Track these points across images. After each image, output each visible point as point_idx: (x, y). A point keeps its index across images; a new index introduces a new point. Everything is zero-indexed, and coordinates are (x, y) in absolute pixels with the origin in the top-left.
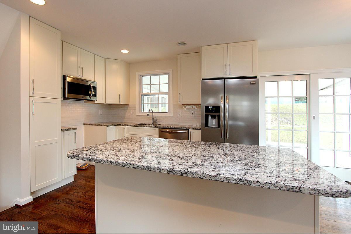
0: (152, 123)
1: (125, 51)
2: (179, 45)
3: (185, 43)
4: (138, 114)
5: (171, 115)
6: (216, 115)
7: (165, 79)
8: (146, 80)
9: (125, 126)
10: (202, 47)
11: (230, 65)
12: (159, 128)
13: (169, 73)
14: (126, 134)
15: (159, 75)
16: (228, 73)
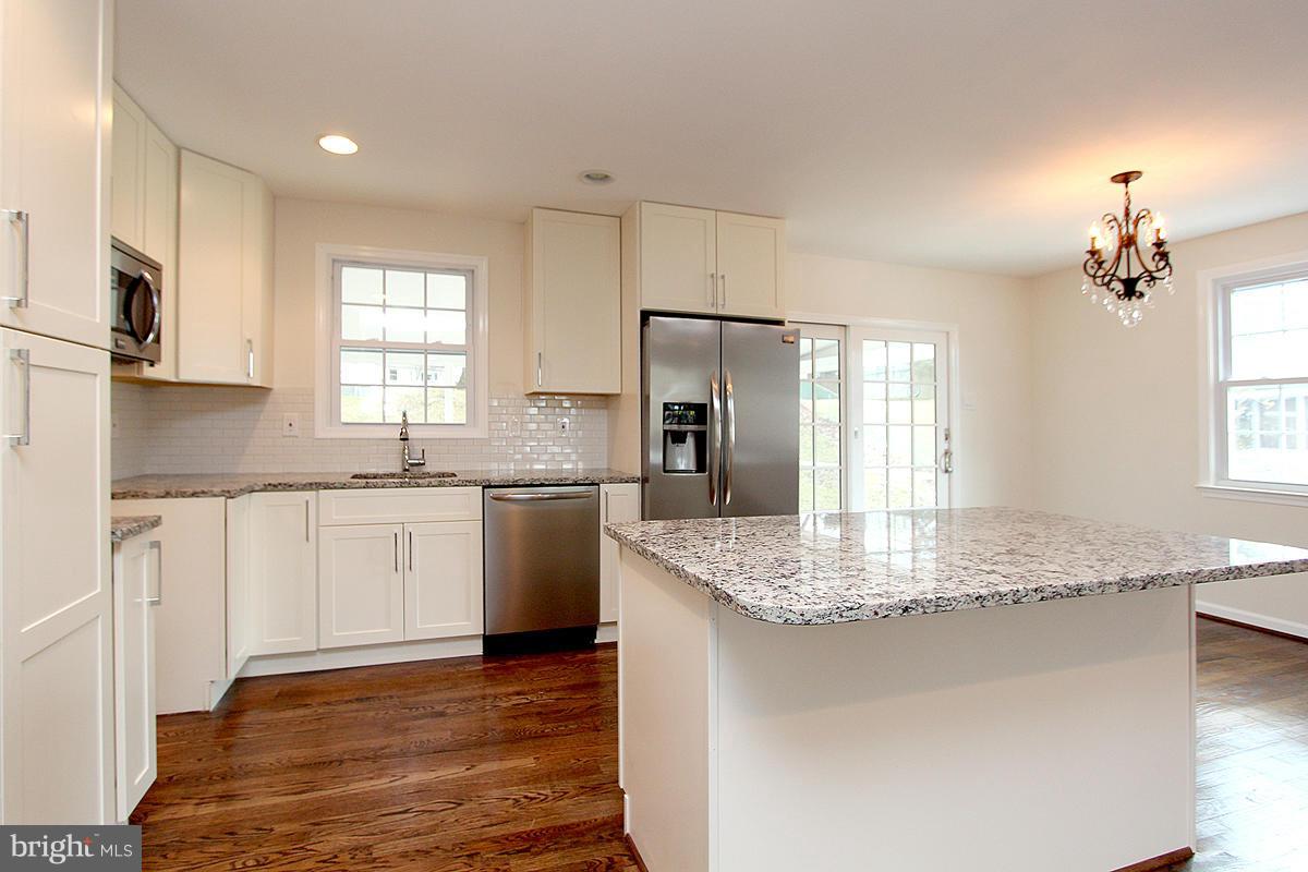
0: (406, 470)
1: (338, 144)
2: (586, 180)
3: (606, 177)
4: (323, 431)
5: (479, 433)
6: (686, 432)
7: (451, 289)
8: (356, 282)
9: (314, 487)
10: (643, 203)
11: (723, 277)
12: (484, 487)
13: (473, 271)
14: (318, 526)
15: (426, 269)
16: (720, 302)
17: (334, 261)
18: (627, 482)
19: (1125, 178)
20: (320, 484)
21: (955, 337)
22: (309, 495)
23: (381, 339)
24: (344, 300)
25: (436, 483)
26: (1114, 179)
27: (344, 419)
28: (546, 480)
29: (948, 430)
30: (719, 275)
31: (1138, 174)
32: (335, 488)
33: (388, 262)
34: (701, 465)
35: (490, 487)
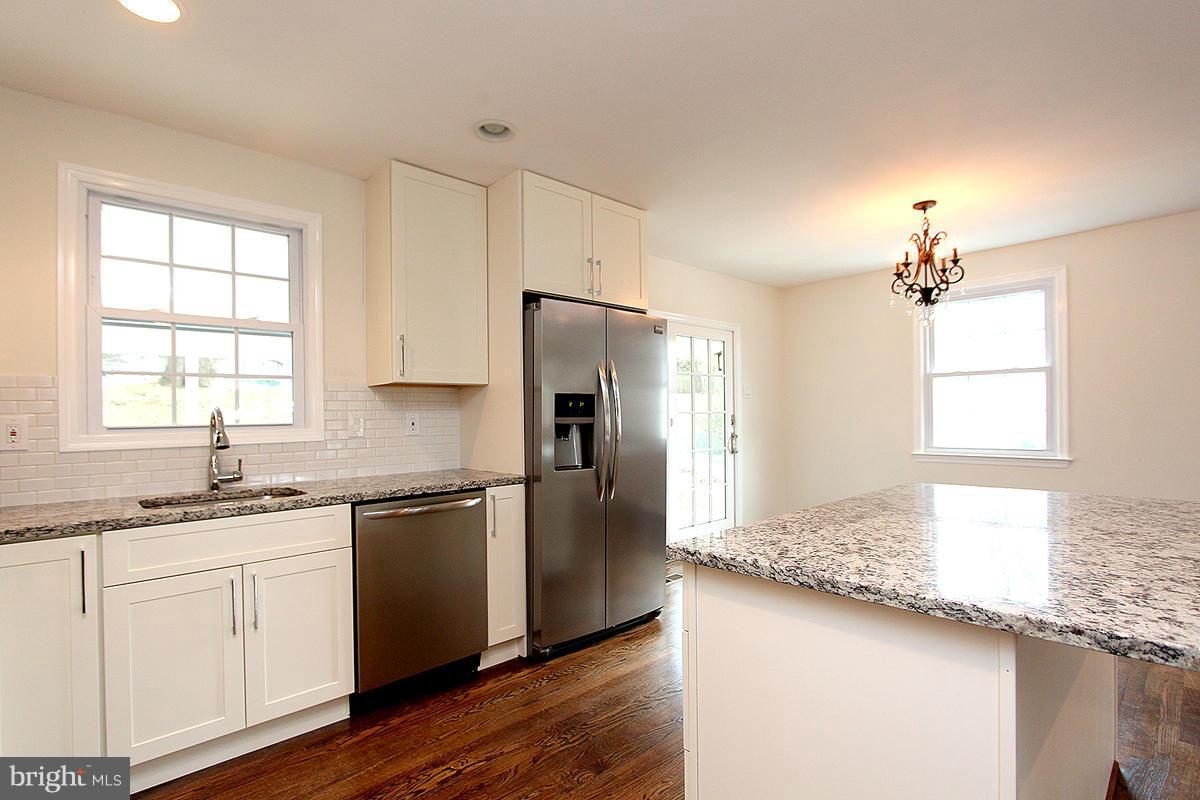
2: (478, 133)
3: (506, 130)
4: (73, 441)
5: (313, 434)
9: (94, 528)
10: (526, 172)
11: (599, 263)
12: (354, 505)
13: (301, 231)
14: (102, 587)
15: (233, 221)
16: (596, 288)
17: (90, 192)
18: (514, 483)
19: (923, 206)
20: (104, 523)
21: (738, 335)
22: (86, 542)
23: (167, 310)
24: (104, 252)
25: (290, 505)
26: (915, 206)
27: (108, 422)
28: (428, 488)
29: (733, 416)
30: (595, 260)
31: (934, 202)
32: (131, 526)
33: (177, 204)
34: (587, 462)
35: (362, 503)
